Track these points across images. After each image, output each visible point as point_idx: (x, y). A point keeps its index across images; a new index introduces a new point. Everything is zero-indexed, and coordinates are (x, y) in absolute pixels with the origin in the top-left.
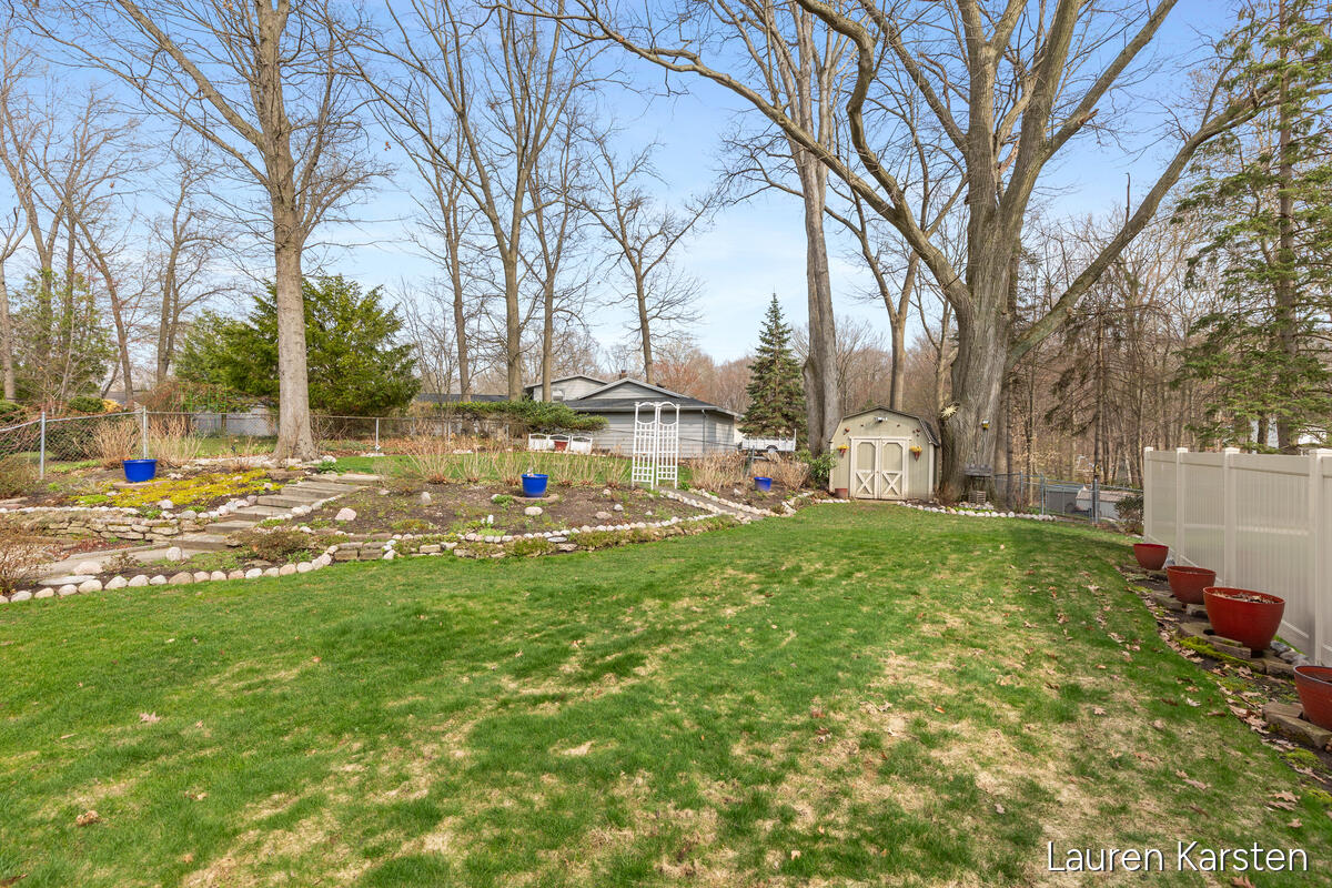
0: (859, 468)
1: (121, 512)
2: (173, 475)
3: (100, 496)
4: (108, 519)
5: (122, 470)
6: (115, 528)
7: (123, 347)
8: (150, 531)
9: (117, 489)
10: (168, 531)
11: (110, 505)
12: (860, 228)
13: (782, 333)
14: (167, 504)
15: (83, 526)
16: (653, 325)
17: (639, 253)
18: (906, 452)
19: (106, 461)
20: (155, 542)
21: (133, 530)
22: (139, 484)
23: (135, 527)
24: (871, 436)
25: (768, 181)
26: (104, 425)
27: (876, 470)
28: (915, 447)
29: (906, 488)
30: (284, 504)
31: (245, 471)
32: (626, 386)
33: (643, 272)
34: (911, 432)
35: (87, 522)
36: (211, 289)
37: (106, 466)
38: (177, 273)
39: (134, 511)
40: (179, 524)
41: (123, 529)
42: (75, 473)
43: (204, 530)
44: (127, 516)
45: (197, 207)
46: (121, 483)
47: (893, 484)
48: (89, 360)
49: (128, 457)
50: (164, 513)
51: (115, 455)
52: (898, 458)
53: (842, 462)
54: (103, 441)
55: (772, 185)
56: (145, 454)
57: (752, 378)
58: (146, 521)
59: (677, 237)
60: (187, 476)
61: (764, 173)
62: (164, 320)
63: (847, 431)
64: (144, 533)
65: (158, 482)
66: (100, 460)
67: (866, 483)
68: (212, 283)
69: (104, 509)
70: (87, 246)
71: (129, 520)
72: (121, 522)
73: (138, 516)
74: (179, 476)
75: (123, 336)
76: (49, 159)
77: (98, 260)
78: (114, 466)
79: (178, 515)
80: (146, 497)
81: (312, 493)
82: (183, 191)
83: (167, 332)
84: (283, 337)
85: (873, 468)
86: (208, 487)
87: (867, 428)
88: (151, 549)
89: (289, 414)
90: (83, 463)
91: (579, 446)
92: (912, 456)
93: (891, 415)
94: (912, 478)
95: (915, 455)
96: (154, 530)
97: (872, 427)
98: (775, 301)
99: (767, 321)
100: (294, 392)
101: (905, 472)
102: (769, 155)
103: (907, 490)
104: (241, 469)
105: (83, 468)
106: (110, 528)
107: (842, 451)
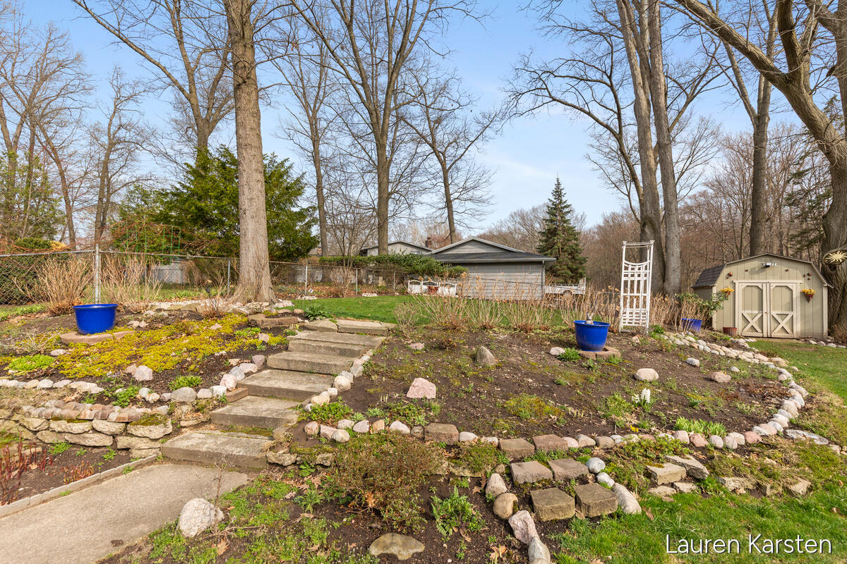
0: (744, 309)
1: (73, 390)
2: (136, 324)
3: (42, 357)
4: (51, 407)
5: (72, 317)
6: (63, 425)
7: (69, 216)
8: (126, 433)
9: (65, 345)
10: (157, 431)
11: (54, 374)
12: (617, 131)
13: (563, 208)
14: (143, 372)
15: (9, 418)
16: (455, 205)
17: (443, 154)
18: (796, 294)
19: (52, 305)
20: (135, 453)
21: (95, 431)
22: (94, 336)
23: (99, 424)
24: (757, 281)
25: (551, 96)
26: (51, 264)
27: (765, 310)
28: (807, 289)
29: (798, 328)
30: (306, 367)
31: (220, 317)
32: (473, 243)
33: (448, 166)
34: (800, 275)
35: (16, 410)
36: (134, 179)
37: (52, 312)
38: (110, 166)
39: (94, 388)
40: (170, 414)
41: (77, 427)
42: (15, 320)
43: (209, 421)
44: (81, 400)
45: (124, 121)
46: (71, 336)
47: (784, 323)
48: (42, 223)
49: (78, 301)
50: (144, 392)
51: (63, 299)
52: (788, 300)
53: (727, 304)
54: (50, 283)
55: (554, 100)
56: (97, 296)
57: (540, 240)
58: (116, 412)
59: (473, 142)
60: (153, 323)
61: (548, 91)
62: (100, 199)
63: (730, 275)
64: (114, 436)
65: (119, 333)
66: (45, 304)
67: (754, 323)
68: (135, 175)
69: (46, 383)
70: (43, 140)
71: (87, 410)
72: (73, 414)
73: (100, 399)
74: (143, 324)
75: (69, 208)
76: (15, 74)
77: (52, 151)
78: (61, 311)
79: (167, 396)
80: (106, 357)
81: (333, 349)
82: (115, 107)
83: (103, 208)
84: (245, 175)
85: (761, 308)
86: (185, 341)
87: (753, 272)
88: (129, 470)
89: (250, 255)
90: (25, 308)
91: (447, 290)
92: (804, 299)
93: (779, 261)
94: (804, 317)
95: (807, 297)
96: (131, 429)
97: (758, 272)
98: (559, 184)
99: (552, 198)
100: (256, 231)
101: (797, 313)
102: (555, 76)
103: (799, 330)
104: (216, 315)
105: (24, 313)
106: (54, 425)
107: (725, 294)
